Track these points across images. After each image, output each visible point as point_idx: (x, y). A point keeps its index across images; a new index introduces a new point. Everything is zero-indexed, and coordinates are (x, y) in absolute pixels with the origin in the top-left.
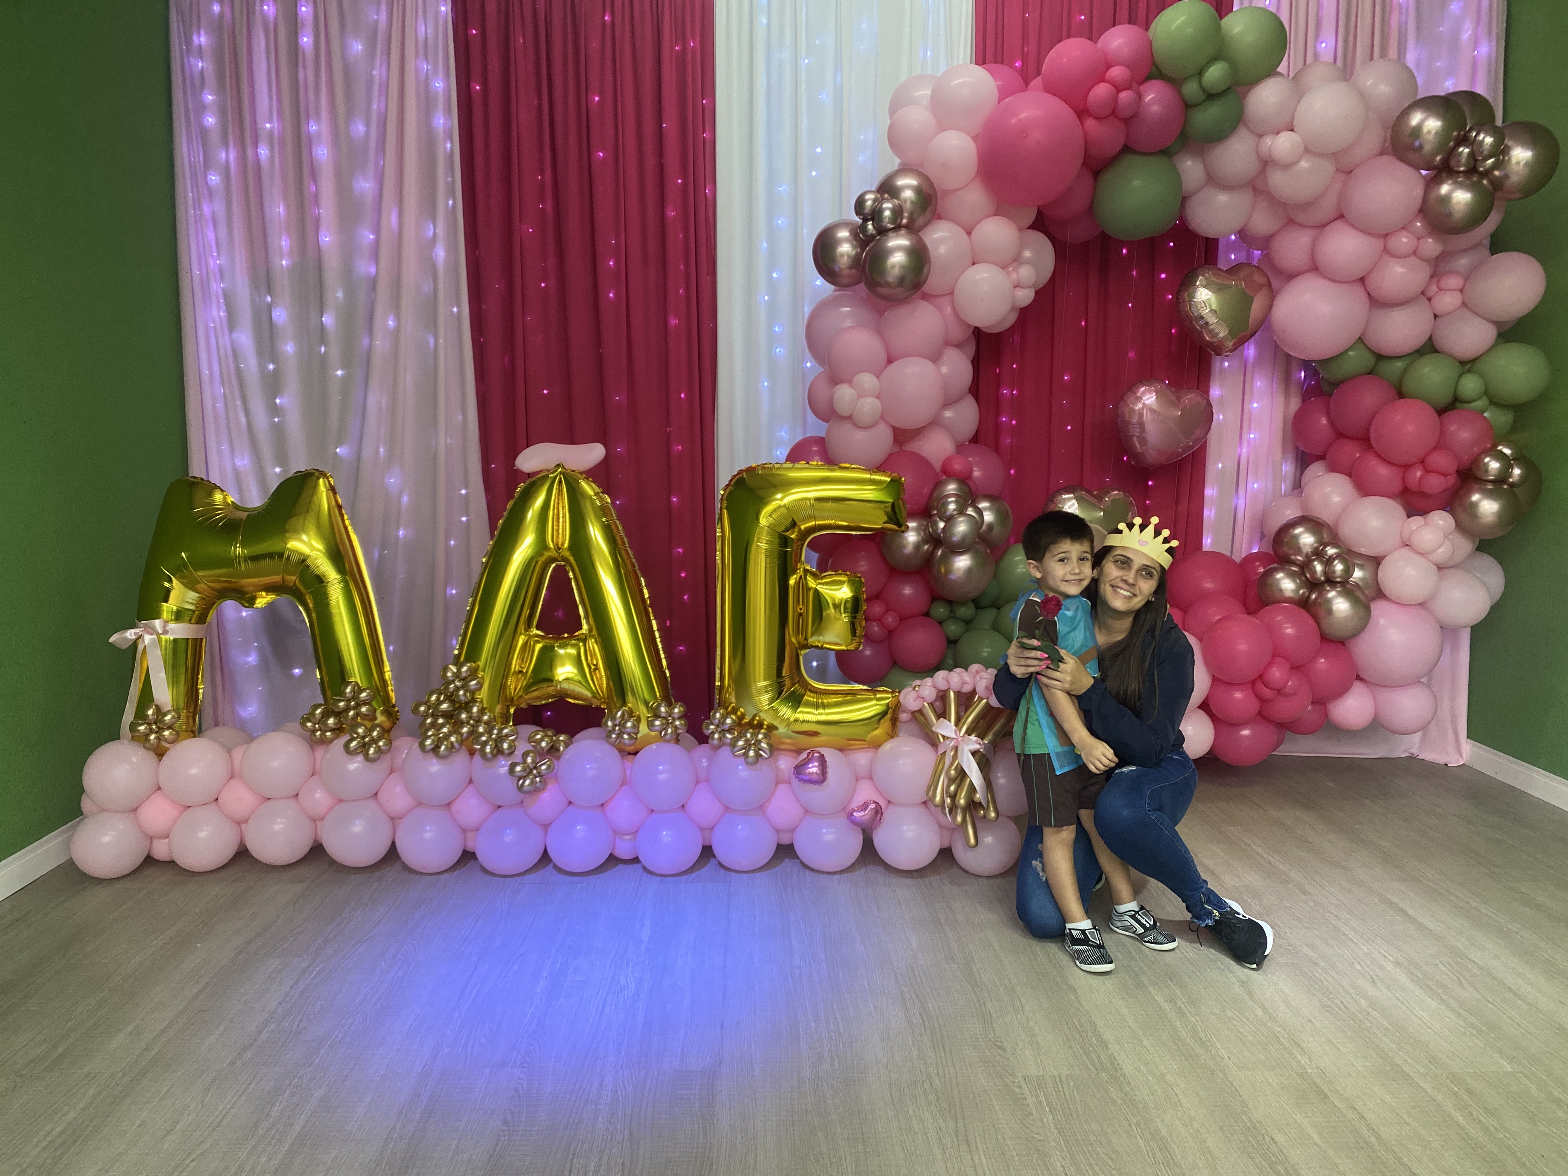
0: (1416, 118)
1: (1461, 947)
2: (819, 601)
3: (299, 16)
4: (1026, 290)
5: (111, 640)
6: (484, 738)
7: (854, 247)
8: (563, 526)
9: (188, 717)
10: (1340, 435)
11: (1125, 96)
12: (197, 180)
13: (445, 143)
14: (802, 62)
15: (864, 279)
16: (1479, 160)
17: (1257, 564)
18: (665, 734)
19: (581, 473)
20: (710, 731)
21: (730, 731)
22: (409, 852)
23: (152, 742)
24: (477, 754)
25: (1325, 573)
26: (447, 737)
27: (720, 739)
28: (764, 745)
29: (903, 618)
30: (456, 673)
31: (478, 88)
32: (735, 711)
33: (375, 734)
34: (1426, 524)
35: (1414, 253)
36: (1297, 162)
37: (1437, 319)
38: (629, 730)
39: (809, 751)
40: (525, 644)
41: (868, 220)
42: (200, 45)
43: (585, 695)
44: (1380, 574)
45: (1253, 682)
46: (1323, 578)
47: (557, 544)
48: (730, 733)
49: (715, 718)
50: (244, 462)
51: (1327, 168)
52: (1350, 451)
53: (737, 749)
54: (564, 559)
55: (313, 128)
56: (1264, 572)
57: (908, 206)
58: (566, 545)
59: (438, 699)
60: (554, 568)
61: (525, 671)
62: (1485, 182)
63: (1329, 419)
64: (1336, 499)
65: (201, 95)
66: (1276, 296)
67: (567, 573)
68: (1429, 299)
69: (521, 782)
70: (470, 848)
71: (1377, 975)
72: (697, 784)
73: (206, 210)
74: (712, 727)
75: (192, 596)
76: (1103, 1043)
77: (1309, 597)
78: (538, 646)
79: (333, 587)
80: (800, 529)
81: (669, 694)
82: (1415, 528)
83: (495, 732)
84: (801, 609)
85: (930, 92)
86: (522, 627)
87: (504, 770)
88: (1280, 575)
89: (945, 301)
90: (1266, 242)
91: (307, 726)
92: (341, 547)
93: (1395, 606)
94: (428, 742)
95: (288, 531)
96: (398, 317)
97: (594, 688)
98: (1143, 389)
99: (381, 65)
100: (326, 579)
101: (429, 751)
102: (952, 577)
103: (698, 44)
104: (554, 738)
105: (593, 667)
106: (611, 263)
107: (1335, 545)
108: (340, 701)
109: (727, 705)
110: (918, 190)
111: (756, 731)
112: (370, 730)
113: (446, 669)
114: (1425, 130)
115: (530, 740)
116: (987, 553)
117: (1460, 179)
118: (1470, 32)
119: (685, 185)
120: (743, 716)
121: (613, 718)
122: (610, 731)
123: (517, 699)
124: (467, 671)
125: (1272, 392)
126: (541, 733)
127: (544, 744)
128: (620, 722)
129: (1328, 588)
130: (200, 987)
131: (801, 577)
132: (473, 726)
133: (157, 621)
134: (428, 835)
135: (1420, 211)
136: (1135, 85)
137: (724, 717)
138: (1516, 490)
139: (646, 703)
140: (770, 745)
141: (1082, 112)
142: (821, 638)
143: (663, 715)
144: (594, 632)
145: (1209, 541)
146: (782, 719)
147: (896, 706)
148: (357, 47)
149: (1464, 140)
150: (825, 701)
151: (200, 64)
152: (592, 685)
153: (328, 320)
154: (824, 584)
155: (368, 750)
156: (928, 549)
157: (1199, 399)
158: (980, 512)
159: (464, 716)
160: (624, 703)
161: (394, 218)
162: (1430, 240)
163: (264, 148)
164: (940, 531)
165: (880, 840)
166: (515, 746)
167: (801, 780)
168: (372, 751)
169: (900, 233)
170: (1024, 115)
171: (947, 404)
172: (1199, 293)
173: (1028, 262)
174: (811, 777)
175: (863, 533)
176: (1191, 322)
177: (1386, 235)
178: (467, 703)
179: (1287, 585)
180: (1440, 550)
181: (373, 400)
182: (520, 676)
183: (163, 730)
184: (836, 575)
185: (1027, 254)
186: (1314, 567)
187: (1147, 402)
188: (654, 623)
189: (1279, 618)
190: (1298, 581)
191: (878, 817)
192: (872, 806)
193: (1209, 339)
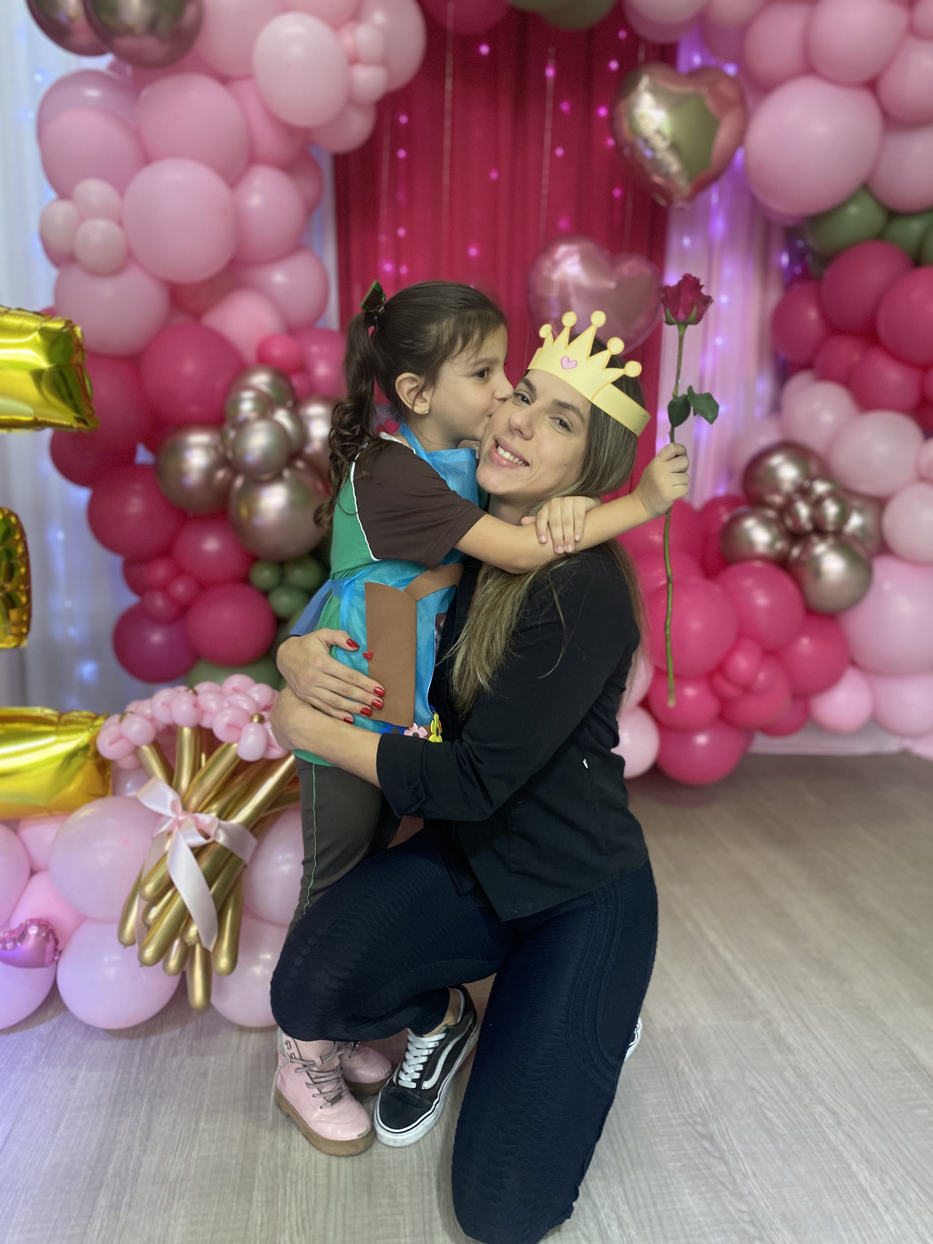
4: (370, 71)
10: (835, 331)
17: (722, 509)
25: (812, 518)
29: (202, 587)
44: (885, 522)
45: (711, 675)
46: (809, 526)
52: (847, 351)
56: (730, 520)
63: (820, 309)
77: (789, 552)
88: (750, 523)
89: (244, 87)
90: (739, 32)
93: (905, 565)
98: (562, 249)
102: (258, 521)
107: (826, 481)
125: (746, 283)
129: (816, 540)
156: (223, 477)
158: (301, 420)
164: (233, 447)
172: (643, 106)
179: (760, 536)
186: (798, 511)
187: (567, 268)
189: (748, 583)
190: (775, 530)
191: (50, 946)
192: (33, 931)
193: (658, 179)
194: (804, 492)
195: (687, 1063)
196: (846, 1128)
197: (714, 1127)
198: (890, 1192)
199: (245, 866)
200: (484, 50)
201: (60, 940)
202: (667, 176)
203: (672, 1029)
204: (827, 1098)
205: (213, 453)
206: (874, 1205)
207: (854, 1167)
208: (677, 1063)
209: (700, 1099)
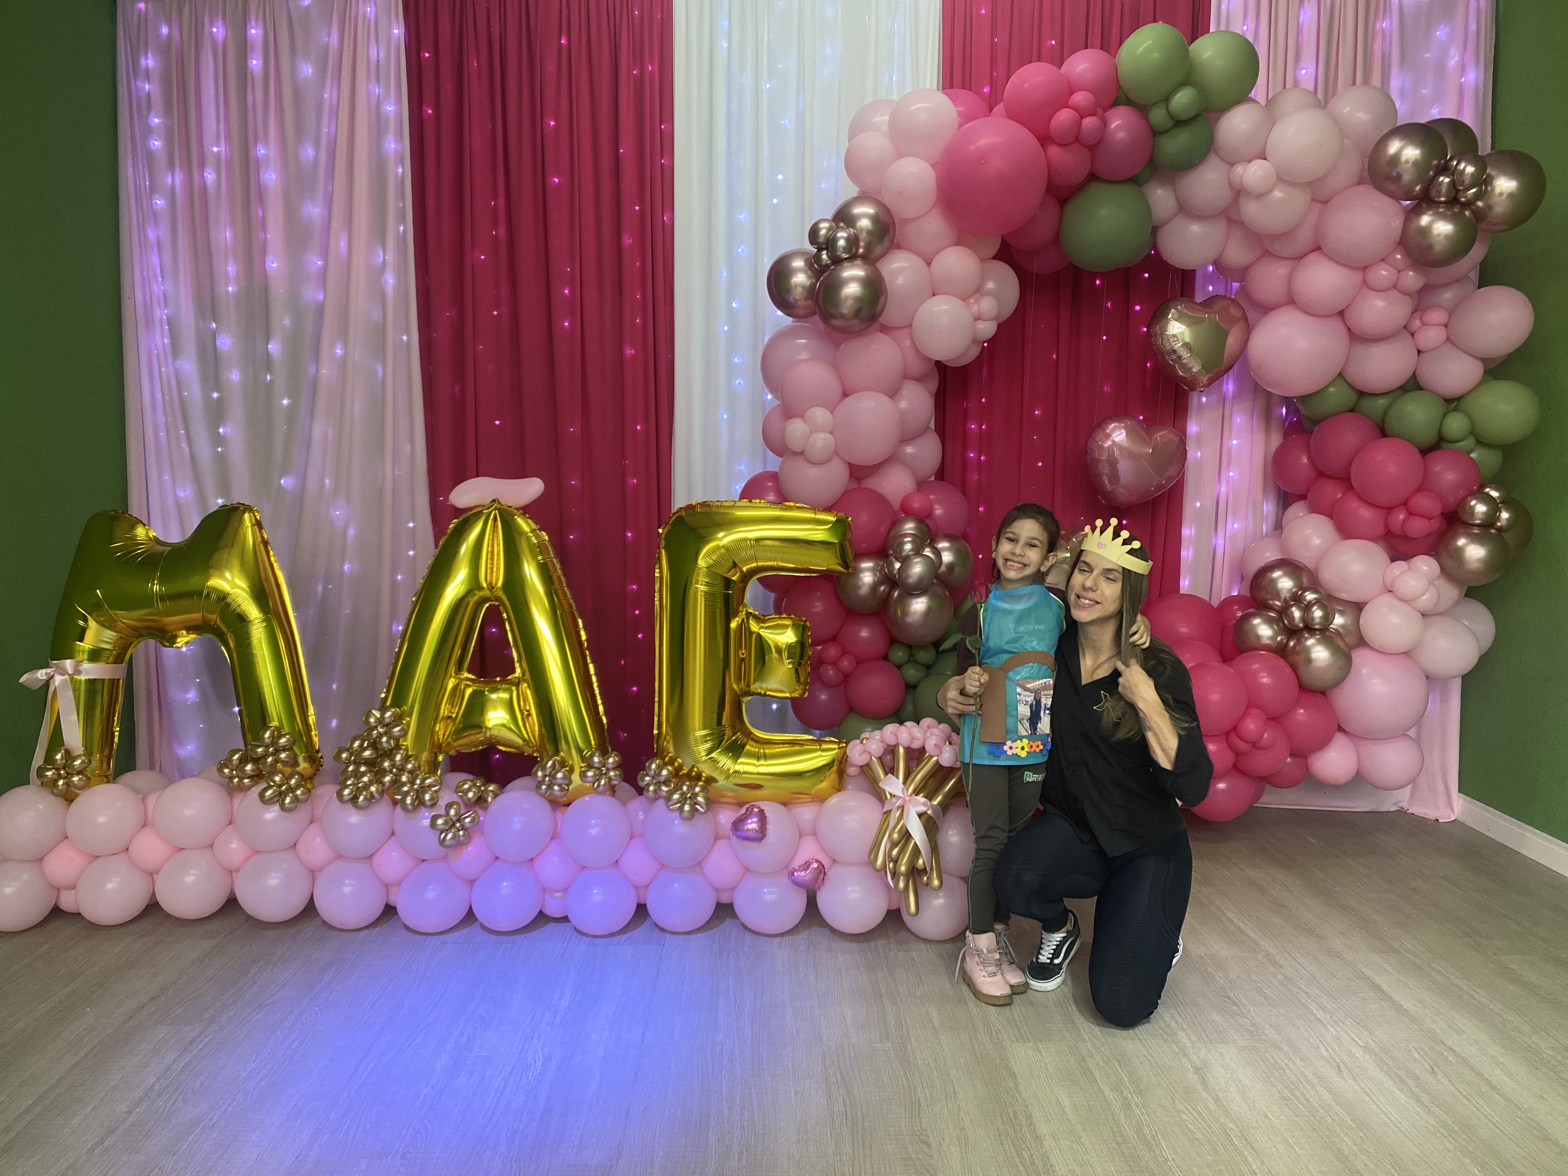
0: (1394, 146)
1: (1437, 1030)
2: (762, 646)
3: (249, 39)
4: (988, 323)
5: (22, 680)
6: (405, 789)
7: (810, 277)
8: (497, 564)
9: (101, 761)
10: (1321, 474)
11: (1089, 122)
12: (142, 204)
13: (397, 168)
14: (764, 88)
15: (817, 311)
16: (1460, 190)
17: (1236, 607)
18: (599, 786)
19: (518, 509)
20: (645, 783)
21: (666, 783)
22: (326, 907)
23: (60, 787)
24: (399, 805)
25: (1303, 619)
26: (367, 787)
27: (655, 791)
28: (700, 799)
29: (859, 662)
30: (379, 719)
31: (430, 111)
32: (672, 762)
33: (293, 782)
34: (1409, 569)
35: (1395, 287)
36: (1270, 191)
37: (1421, 354)
38: (559, 781)
39: (748, 806)
40: (456, 687)
41: (823, 249)
42: (147, 68)
43: (517, 743)
44: (1361, 621)
45: (1227, 733)
46: (1301, 625)
47: (491, 583)
48: (666, 785)
49: (650, 769)
50: (186, 493)
51: (1301, 198)
52: (1331, 491)
53: (672, 803)
54: (497, 599)
55: (261, 151)
56: (1242, 616)
57: (863, 236)
58: (500, 584)
59: (361, 746)
60: (487, 608)
61: (454, 716)
62: (1467, 213)
63: (1310, 458)
64: (1317, 541)
65: (148, 118)
66: (1252, 329)
67: (501, 614)
68: (1412, 335)
69: (443, 835)
70: (392, 903)
71: (1344, 1063)
72: (631, 838)
73: (151, 235)
74: (647, 779)
75: (109, 635)
76: (1038, 1138)
77: (1287, 643)
78: (469, 691)
79: (255, 627)
80: (742, 571)
81: (605, 743)
82: (1397, 573)
83: (418, 782)
84: (743, 654)
85: (888, 118)
86: (452, 669)
87: (427, 822)
88: (1257, 621)
89: (903, 334)
90: (1242, 273)
91: (224, 773)
92: (265, 584)
93: (1378, 655)
94: (346, 792)
95: (211, 567)
96: (346, 346)
97: (526, 736)
98: (1113, 425)
99: (332, 87)
100: (248, 618)
101: (347, 802)
102: (909, 620)
103: (657, 69)
104: (483, 788)
105: (526, 713)
106: (566, 292)
107: (1315, 590)
108: (259, 746)
109: (665, 754)
110: (875, 219)
111: (693, 783)
112: (286, 779)
113: (369, 714)
114: (1404, 158)
115: (458, 789)
116: (946, 595)
117: (1441, 210)
118: (1457, 59)
119: (642, 210)
120: (680, 767)
121: (544, 769)
122: (540, 782)
123: (446, 746)
124: (390, 717)
125: (1252, 429)
126: (469, 783)
127: (470, 795)
128: (551, 772)
129: (1307, 635)
130: (77, 1059)
131: (743, 620)
132: (396, 775)
133: (68, 661)
134: (347, 890)
135: (1400, 243)
136: (1100, 110)
137: (660, 768)
138: (1504, 534)
139: (580, 751)
140: (707, 799)
141: (1045, 139)
142: (764, 685)
143: (596, 765)
144: (527, 676)
145: (1186, 582)
146: (721, 771)
147: (842, 758)
148: (307, 70)
149: (1444, 169)
150: (767, 751)
151: (147, 87)
152: (524, 732)
153: (273, 347)
154: (767, 628)
155: (284, 800)
156: (885, 590)
157: (1172, 436)
158: (938, 553)
159: (386, 764)
160: (557, 752)
161: (343, 244)
162: (1411, 273)
163: (212, 172)
164: (895, 572)
165: (824, 900)
166: (437, 797)
167: (738, 837)
168: (288, 800)
169: (854, 263)
170: (982, 142)
171: (905, 439)
172: (1171, 327)
173: (990, 293)
174: (750, 834)
175: (808, 575)
176: (1163, 357)
177: (1365, 268)
178: (391, 750)
179: (1264, 631)
180: (1424, 597)
181: (318, 431)
182: (449, 721)
183: (72, 775)
184: (780, 618)
185: (990, 285)
186: (1292, 613)
187: (1117, 439)
188: (591, 667)
189: (1255, 666)
190: (1276, 627)
191: (822, 875)
192: (813, 866)
193: (1182, 374)
194: (1297, 599)
201: (826, 873)
209: (1222, 983)
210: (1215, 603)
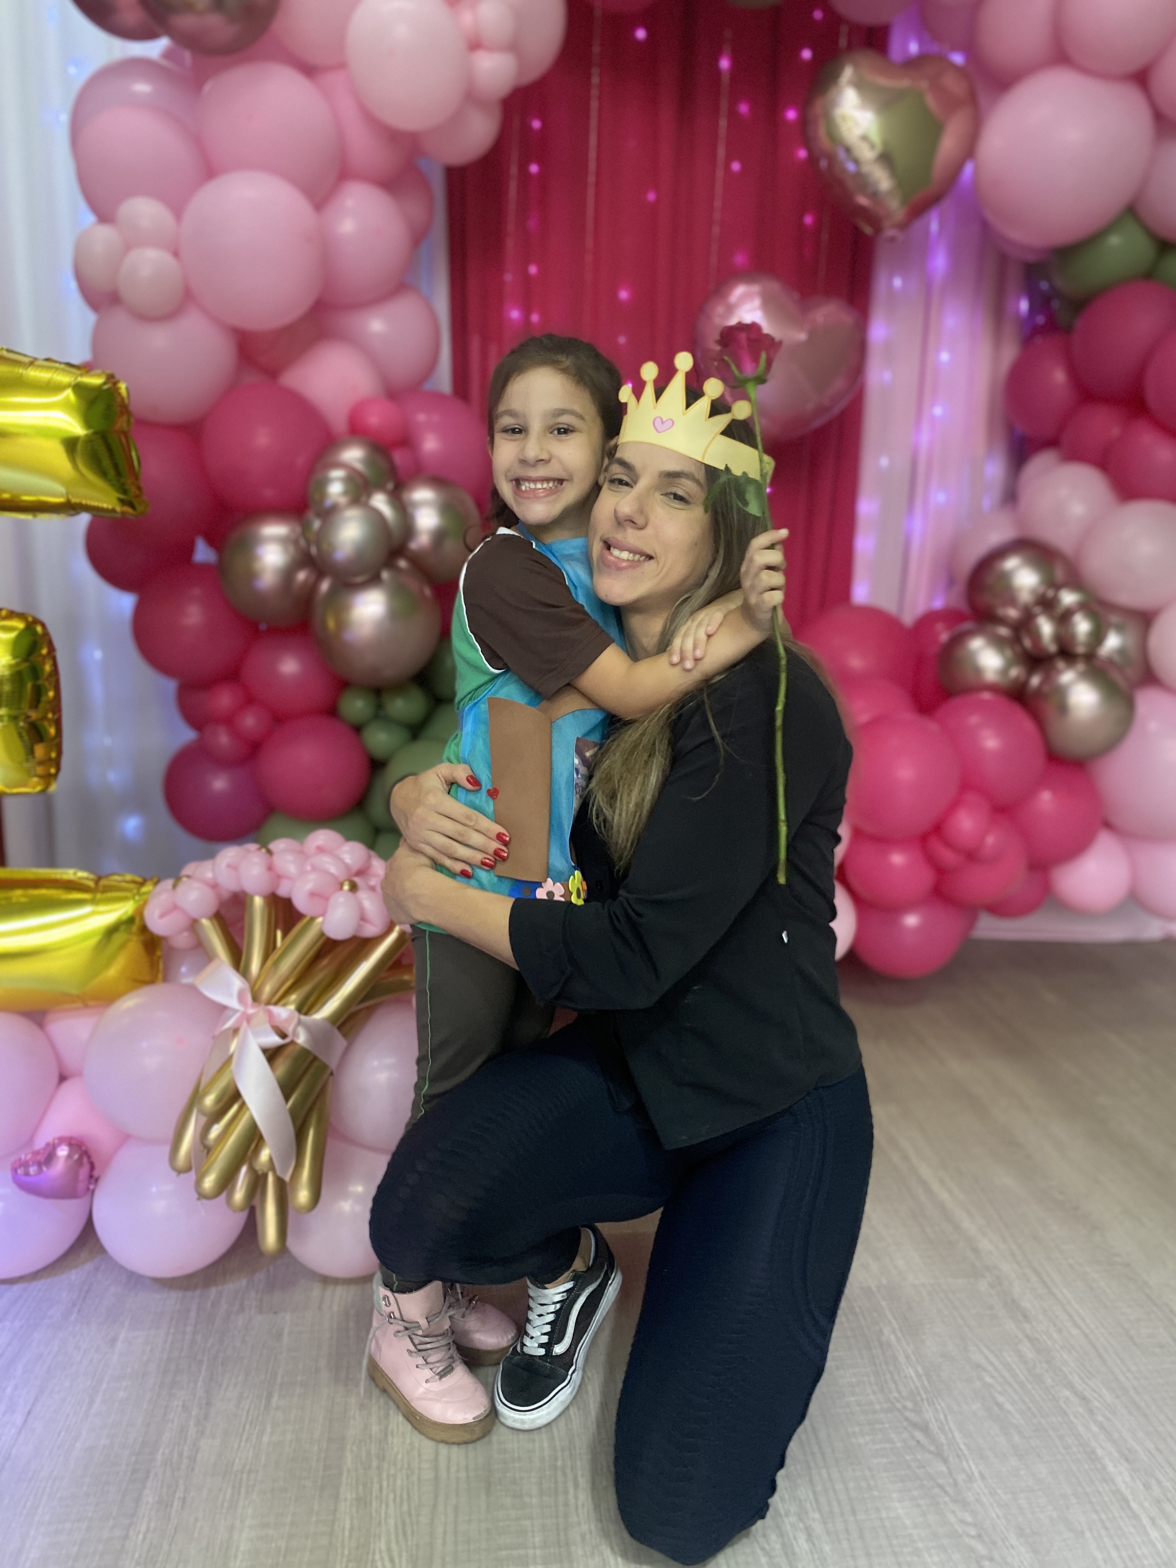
4: (498, 59)
10: (1089, 397)
17: (940, 626)
25: (1057, 638)
29: (278, 720)
44: (1151, 643)
45: (925, 837)
46: (1052, 648)
52: (1104, 424)
56: (950, 639)
63: (1069, 369)
77: (1027, 680)
88: (977, 644)
89: (335, 79)
102: (349, 636)
107: (1075, 589)
116: (423, 592)
125: (973, 335)
129: (1061, 666)
145: (863, 591)
156: (304, 580)
157: (844, 323)
158: (404, 510)
164: (317, 540)
172: (845, 106)
179: (989, 660)
186: (1039, 628)
189: (974, 720)
190: (1009, 653)
191: (84, 1171)
192: (63, 1152)
193: (862, 201)
194: (1047, 604)
195: (894, 1332)
196: (1100, 1418)
197: (929, 1415)
198: (1158, 1501)
199: (332, 1074)
200: (641, 34)
201: (97, 1165)
202: (874, 195)
203: (874, 1289)
204: (1076, 1380)
205: (291, 549)
206: (1136, 1517)
207: (1111, 1468)
208: (881, 1332)
209: (911, 1378)
210: (908, 618)
